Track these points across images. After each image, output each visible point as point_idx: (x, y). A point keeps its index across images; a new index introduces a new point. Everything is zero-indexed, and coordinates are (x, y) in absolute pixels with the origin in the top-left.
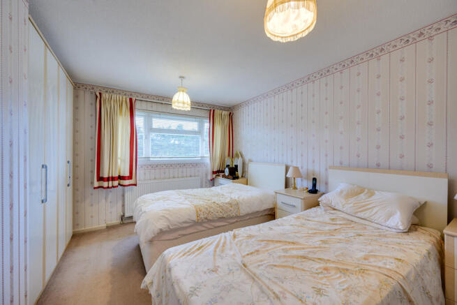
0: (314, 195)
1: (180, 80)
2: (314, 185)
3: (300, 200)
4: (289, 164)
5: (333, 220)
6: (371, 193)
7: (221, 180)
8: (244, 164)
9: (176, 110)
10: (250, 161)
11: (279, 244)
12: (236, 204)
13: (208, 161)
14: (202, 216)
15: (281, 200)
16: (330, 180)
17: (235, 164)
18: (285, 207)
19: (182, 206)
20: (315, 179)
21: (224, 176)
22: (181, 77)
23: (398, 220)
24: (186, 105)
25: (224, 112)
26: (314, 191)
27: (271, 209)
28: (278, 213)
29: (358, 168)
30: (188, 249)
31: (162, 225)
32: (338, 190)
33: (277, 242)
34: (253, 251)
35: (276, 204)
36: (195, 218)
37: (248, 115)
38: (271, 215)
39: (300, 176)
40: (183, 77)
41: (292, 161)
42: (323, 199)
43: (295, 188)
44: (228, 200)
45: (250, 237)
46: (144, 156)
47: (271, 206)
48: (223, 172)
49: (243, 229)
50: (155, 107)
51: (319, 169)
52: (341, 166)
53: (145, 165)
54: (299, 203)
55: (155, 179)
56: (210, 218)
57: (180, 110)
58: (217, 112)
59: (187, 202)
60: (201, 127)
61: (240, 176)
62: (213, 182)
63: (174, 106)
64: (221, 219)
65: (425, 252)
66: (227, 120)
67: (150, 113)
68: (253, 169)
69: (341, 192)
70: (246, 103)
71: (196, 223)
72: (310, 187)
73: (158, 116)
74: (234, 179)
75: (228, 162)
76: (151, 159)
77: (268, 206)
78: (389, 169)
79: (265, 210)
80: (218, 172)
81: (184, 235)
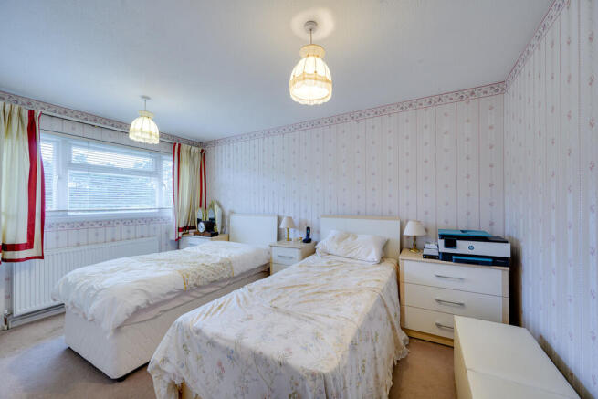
0: (308, 244)
1: (142, 101)
2: (308, 235)
3: (297, 250)
4: (281, 214)
5: (329, 263)
6: (355, 237)
7: (191, 238)
8: (223, 216)
9: (133, 141)
10: (232, 212)
11: (294, 288)
12: (227, 264)
13: (170, 214)
14: (190, 282)
15: (276, 253)
16: (323, 230)
17: (210, 216)
18: (281, 261)
19: (159, 274)
20: (308, 229)
21: (197, 234)
22: (143, 97)
23: (374, 255)
24: (153, 137)
25: (193, 148)
26: (308, 240)
27: (266, 265)
28: (273, 268)
29: (344, 216)
30: (207, 311)
31: (139, 300)
32: (331, 236)
33: (293, 287)
34: (275, 297)
35: (271, 258)
36: (182, 286)
37: (229, 156)
38: (266, 271)
39: (294, 227)
40: (148, 98)
41: (284, 212)
42: (319, 247)
43: (289, 240)
44: (218, 260)
45: (265, 288)
46: (54, 209)
47: (266, 262)
48: (194, 228)
49: (254, 284)
50: (79, 130)
51: (311, 219)
52: (331, 215)
53: (58, 224)
54: (296, 253)
55: (78, 244)
56: (200, 283)
57: (140, 142)
58: (185, 147)
59: (162, 268)
60: (158, 166)
61: (219, 231)
62: (177, 244)
63: (131, 136)
64: (213, 283)
65: (390, 274)
66: (197, 159)
67: (67, 138)
68: (236, 223)
69: (334, 237)
70: (226, 140)
71: (183, 292)
72: (304, 237)
73: (86, 144)
74: (212, 235)
75: (199, 214)
76: (69, 213)
77: (262, 261)
78: (366, 216)
79: (259, 267)
80: (186, 229)
81: (165, 311)
